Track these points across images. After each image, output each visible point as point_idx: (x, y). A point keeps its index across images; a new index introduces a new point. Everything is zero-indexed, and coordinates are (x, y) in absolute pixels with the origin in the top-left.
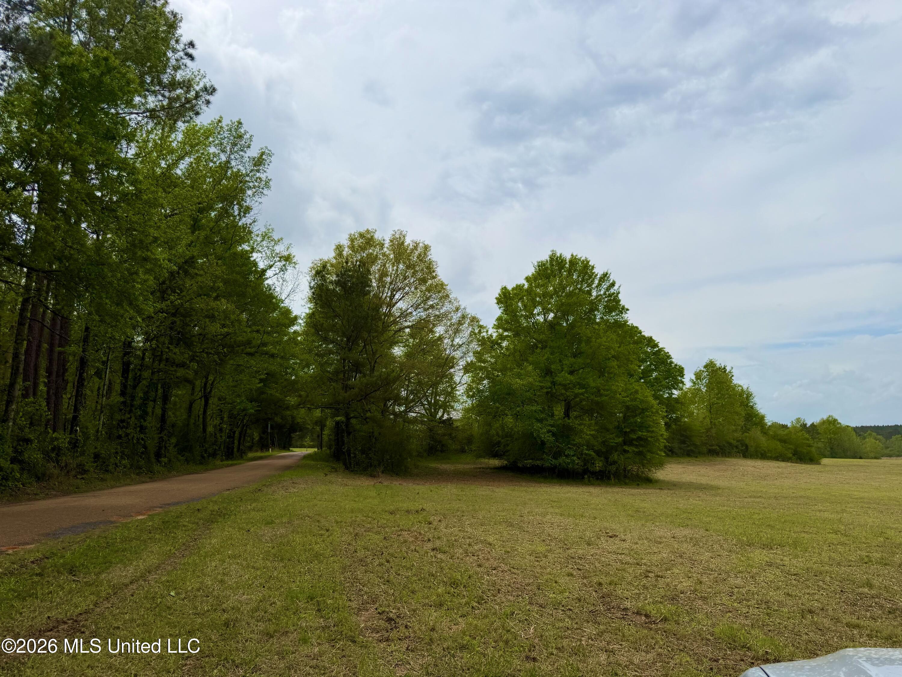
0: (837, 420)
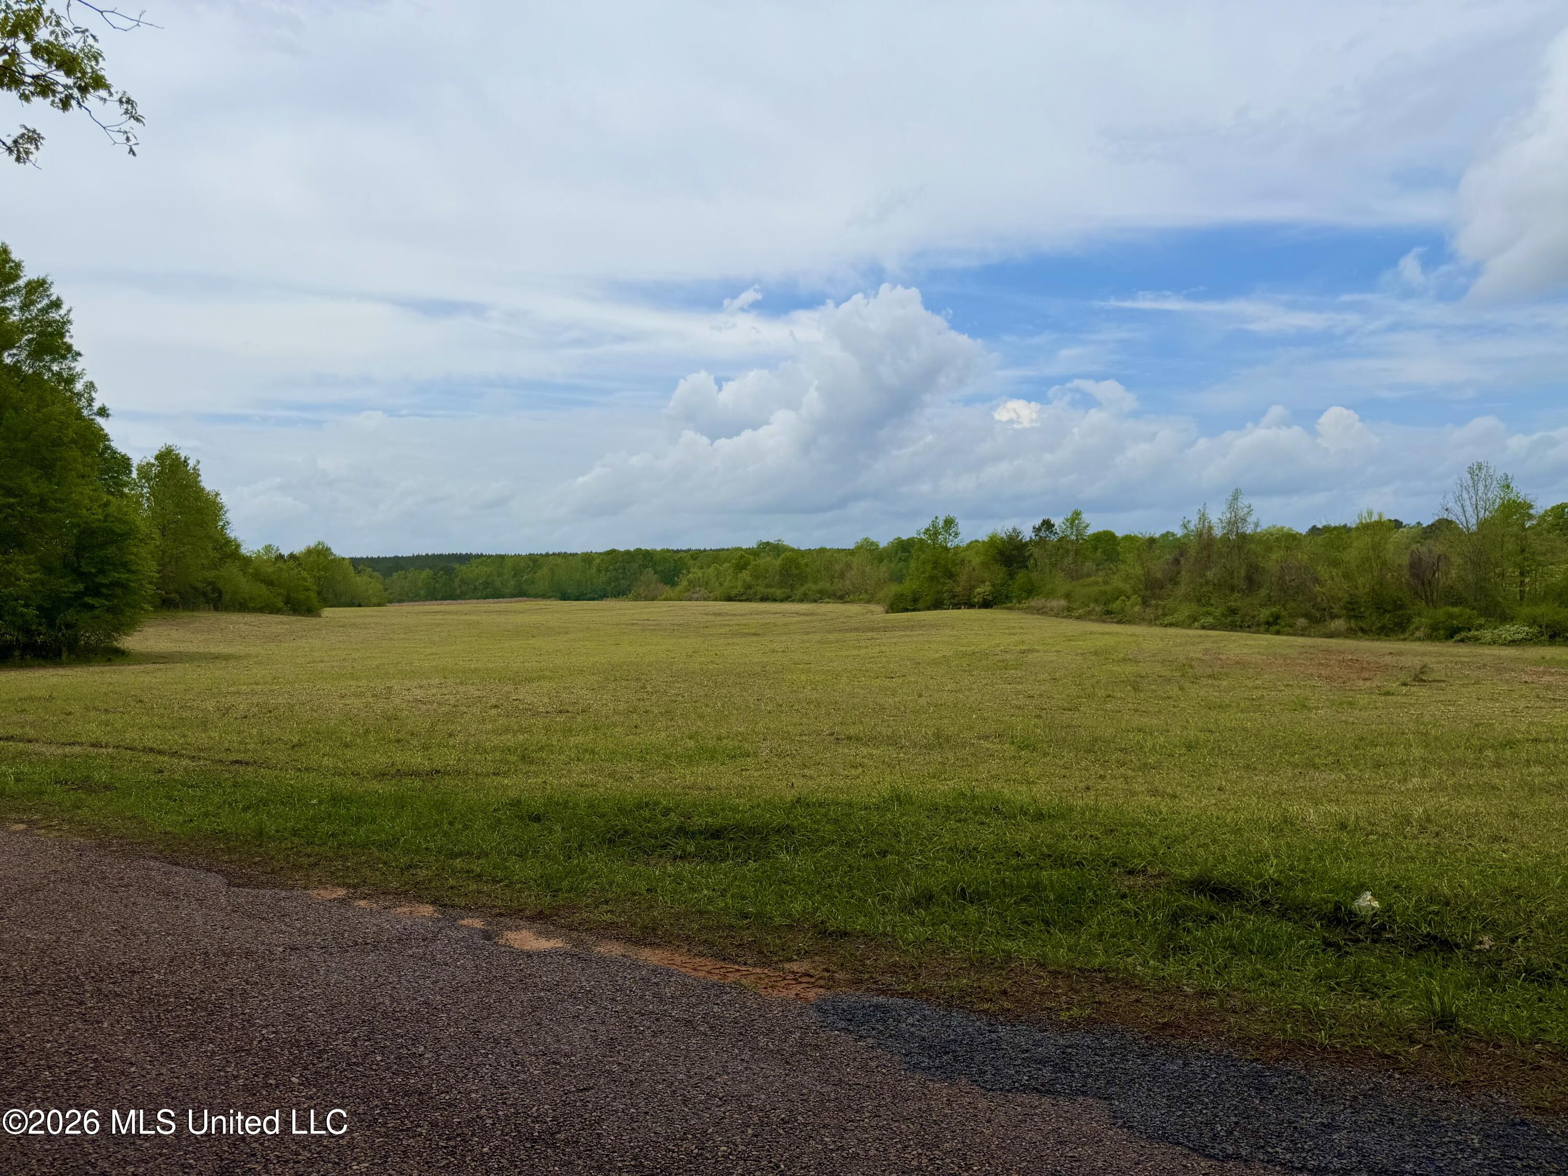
0: (330, 549)
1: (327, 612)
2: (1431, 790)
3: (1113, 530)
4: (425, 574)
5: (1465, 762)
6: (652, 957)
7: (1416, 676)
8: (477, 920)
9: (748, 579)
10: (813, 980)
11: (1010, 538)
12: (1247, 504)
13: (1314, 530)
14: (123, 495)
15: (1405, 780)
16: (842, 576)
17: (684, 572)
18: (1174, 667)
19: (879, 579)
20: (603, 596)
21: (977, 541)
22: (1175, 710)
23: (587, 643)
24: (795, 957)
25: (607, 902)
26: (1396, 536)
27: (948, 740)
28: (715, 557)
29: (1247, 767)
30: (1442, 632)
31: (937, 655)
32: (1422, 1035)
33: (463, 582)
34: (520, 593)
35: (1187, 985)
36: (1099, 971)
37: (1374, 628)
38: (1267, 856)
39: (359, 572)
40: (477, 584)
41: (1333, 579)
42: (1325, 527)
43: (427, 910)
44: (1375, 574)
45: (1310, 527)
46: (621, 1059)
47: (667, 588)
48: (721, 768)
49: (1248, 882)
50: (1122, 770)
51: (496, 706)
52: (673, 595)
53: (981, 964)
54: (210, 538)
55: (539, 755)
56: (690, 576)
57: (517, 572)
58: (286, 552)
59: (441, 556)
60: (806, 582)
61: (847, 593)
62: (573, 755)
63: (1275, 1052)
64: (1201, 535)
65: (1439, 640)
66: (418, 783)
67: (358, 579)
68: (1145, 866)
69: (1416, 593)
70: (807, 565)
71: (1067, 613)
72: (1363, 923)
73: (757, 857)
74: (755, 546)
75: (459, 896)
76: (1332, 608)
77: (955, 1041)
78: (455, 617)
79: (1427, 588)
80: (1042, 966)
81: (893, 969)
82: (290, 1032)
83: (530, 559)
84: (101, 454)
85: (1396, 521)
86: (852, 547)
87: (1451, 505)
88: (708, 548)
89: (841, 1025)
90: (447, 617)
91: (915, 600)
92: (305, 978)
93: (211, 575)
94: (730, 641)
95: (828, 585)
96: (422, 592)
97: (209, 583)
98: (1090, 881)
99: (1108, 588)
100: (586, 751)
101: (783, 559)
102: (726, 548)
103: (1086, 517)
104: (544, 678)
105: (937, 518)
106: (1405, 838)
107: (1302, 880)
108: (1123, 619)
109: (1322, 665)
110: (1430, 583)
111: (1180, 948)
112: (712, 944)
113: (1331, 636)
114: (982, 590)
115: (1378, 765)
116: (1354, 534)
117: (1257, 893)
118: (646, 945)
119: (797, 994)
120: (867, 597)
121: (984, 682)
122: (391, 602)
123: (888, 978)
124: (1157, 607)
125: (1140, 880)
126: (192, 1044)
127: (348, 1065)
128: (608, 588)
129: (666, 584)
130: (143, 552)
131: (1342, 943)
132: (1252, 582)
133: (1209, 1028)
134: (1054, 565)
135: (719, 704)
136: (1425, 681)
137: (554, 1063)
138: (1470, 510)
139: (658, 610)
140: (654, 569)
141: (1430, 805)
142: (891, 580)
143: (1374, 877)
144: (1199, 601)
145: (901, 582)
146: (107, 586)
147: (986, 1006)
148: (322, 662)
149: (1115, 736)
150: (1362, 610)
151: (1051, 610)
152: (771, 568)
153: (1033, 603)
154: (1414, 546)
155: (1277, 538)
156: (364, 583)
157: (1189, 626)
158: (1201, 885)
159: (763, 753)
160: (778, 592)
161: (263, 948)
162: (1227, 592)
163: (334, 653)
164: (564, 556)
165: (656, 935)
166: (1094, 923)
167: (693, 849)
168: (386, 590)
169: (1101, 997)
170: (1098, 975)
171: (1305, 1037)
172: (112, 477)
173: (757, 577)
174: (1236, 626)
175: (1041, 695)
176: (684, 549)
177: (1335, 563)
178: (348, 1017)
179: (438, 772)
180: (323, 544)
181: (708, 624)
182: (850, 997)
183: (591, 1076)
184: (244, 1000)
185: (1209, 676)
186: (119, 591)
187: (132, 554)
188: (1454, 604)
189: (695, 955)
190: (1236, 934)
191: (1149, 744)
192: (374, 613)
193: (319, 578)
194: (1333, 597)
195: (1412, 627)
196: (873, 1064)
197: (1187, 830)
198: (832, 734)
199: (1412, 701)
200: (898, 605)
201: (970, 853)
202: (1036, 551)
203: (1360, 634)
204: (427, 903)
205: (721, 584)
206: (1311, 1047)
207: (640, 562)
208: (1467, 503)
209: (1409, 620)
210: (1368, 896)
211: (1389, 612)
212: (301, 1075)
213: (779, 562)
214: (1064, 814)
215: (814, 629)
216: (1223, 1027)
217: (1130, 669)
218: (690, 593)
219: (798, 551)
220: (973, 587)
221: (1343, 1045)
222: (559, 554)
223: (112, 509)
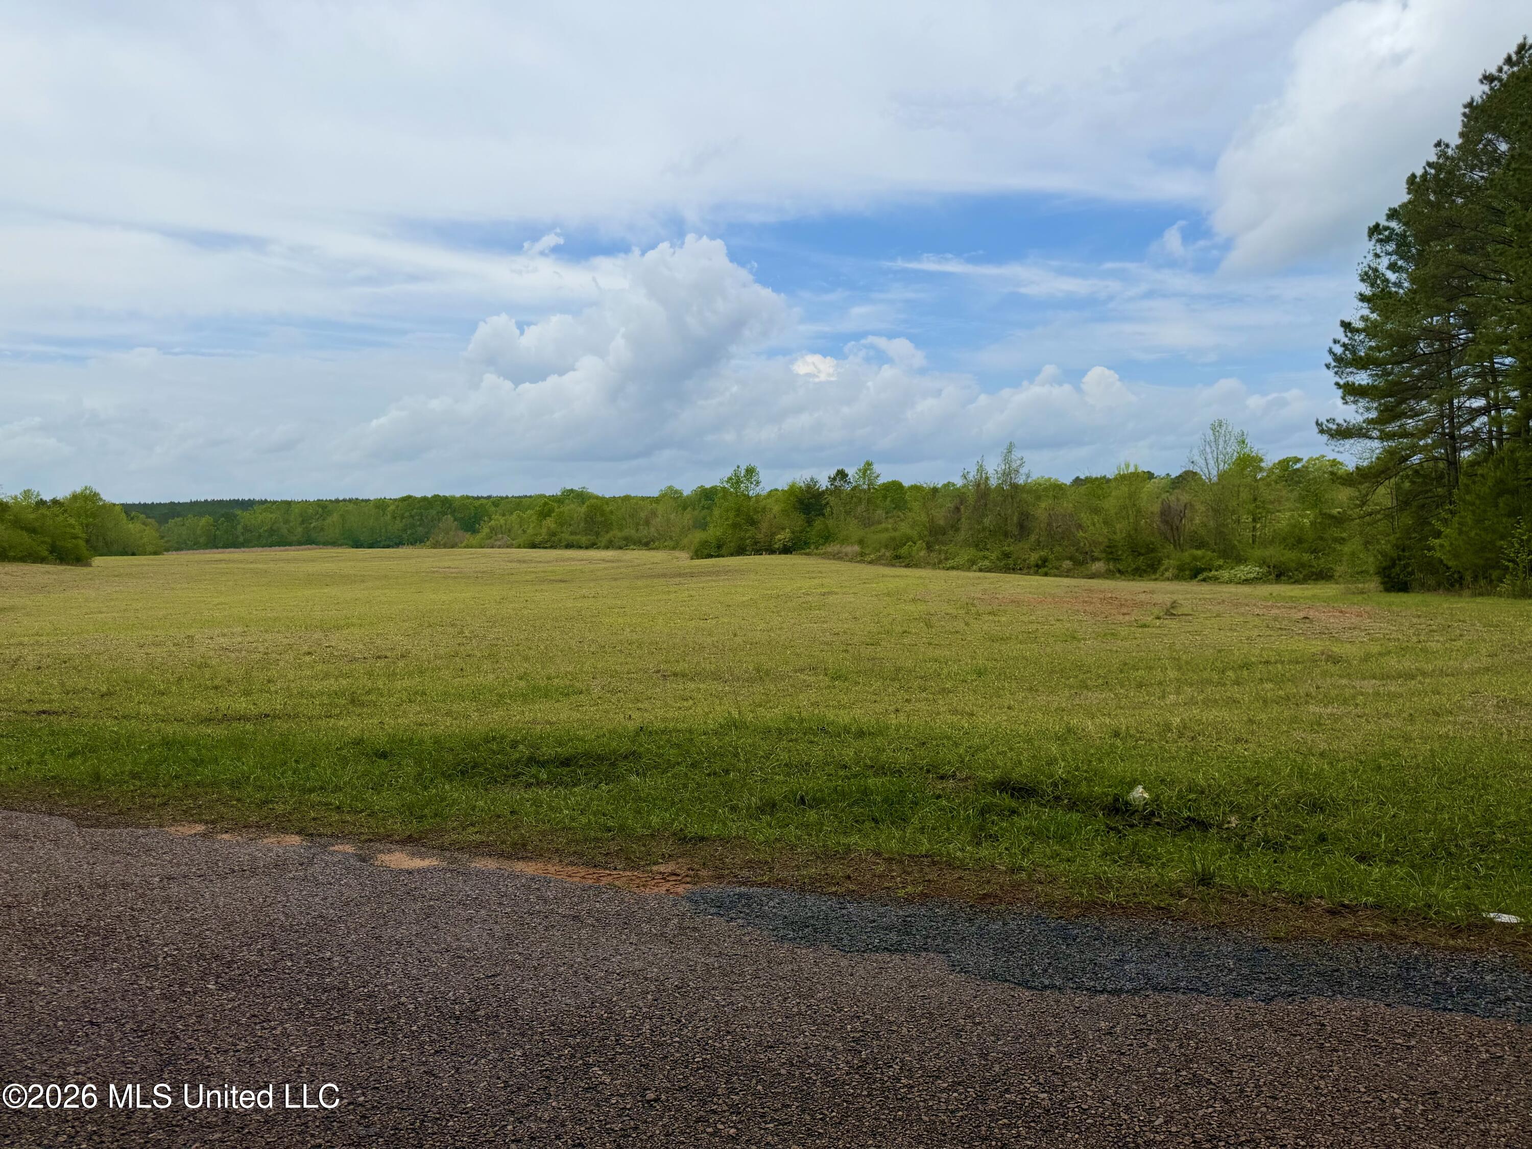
0: (98, 494)
1: (98, 561)
2: (1185, 704)
3: (900, 481)
4: (205, 520)
5: (1212, 681)
6: (529, 868)
7: (1168, 610)
8: (348, 846)
9: (553, 526)
10: (679, 878)
11: (809, 487)
12: (1019, 456)
13: (1077, 480)
15: (1164, 697)
16: (647, 523)
17: (486, 519)
18: (958, 606)
19: (684, 527)
20: (398, 545)
21: (777, 490)
22: (963, 642)
23: (386, 591)
24: (661, 861)
25: (472, 825)
26: (1150, 486)
27: (767, 673)
28: (519, 503)
29: (1031, 689)
30: (1187, 573)
31: (744, 599)
32: (1189, 891)
33: (246, 529)
34: (309, 541)
35: (1000, 864)
36: (926, 856)
37: (1129, 569)
38: (1056, 760)
39: (132, 519)
40: (261, 531)
41: (1094, 525)
42: (1087, 478)
43: (296, 840)
44: (1131, 521)
45: (1074, 478)
46: (520, 950)
47: (468, 535)
48: (556, 705)
49: (1042, 781)
50: (924, 694)
51: (309, 653)
52: (474, 542)
53: (827, 856)
55: (369, 698)
56: (493, 523)
57: (305, 519)
58: (48, 498)
59: (221, 503)
60: (612, 529)
61: (653, 540)
62: (404, 698)
63: (1075, 911)
64: (979, 485)
65: (1185, 580)
66: (249, 726)
67: (130, 526)
68: (954, 772)
69: (1166, 538)
70: (612, 512)
71: (860, 558)
72: (1137, 811)
73: (609, 780)
74: (559, 494)
75: (324, 826)
76: (1093, 551)
77: (813, 917)
78: (240, 566)
79: (1175, 533)
80: (878, 854)
81: (749, 864)
82: (192, 948)
83: (319, 506)
85: (1148, 472)
86: (655, 494)
87: (1196, 458)
88: (510, 496)
89: (713, 910)
90: (231, 565)
91: (719, 547)
92: (192, 903)
94: (537, 587)
95: (633, 532)
96: (202, 540)
98: (910, 785)
99: (897, 534)
100: (416, 693)
101: (588, 507)
102: (528, 495)
103: (877, 468)
104: (354, 625)
105: (738, 467)
106: (1167, 742)
107: (1085, 779)
108: (910, 564)
109: (1086, 602)
110: (1177, 528)
111: (991, 836)
112: (581, 855)
113: (1092, 576)
114: (783, 537)
115: (1140, 686)
116: (1114, 484)
117: (1049, 790)
118: (518, 859)
119: (667, 890)
120: (672, 544)
121: (792, 621)
122: (167, 550)
123: (745, 873)
124: (940, 552)
125: (951, 783)
126: (96, 965)
127: (261, 971)
128: (404, 536)
129: (466, 531)
131: (1121, 828)
132: (1024, 528)
133: (1021, 896)
134: (848, 513)
135: (542, 647)
136: (1174, 615)
137: (459, 957)
138: (1211, 462)
139: (459, 557)
140: (453, 516)
141: (1185, 716)
142: (695, 527)
143: (1144, 773)
144: (977, 546)
145: (704, 530)
147: (834, 889)
148: (101, 612)
149: (915, 666)
150: (1120, 553)
151: (846, 555)
152: (575, 515)
153: (829, 549)
154: (1164, 496)
155: (1046, 488)
156: (139, 530)
157: (969, 569)
158: (1003, 785)
159: (596, 691)
160: (584, 540)
161: (138, 879)
162: (1001, 538)
163: (112, 603)
164: (356, 502)
165: (526, 850)
166: (915, 820)
167: (545, 776)
168: (162, 537)
169: (930, 877)
170: (926, 860)
171: (1098, 898)
173: (561, 524)
174: (1009, 569)
175: (845, 632)
176: (485, 495)
177: (1096, 511)
178: (246, 932)
179: (267, 716)
180: (90, 489)
181: (513, 571)
182: (715, 889)
183: (496, 965)
184: (135, 925)
185: (990, 613)
188: (1198, 548)
189: (567, 865)
190: (1035, 823)
191: (945, 671)
192: (150, 562)
193: (87, 525)
194: (1094, 541)
195: (1162, 568)
196: (747, 938)
197: (987, 740)
198: (658, 671)
199: (1166, 632)
200: (703, 551)
201: (804, 767)
202: (832, 500)
203: (1118, 575)
204: (292, 833)
205: (524, 532)
206: (1104, 905)
207: (439, 508)
208: (1210, 456)
209: (1160, 562)
210: (1140, 789)
211: (1143, 555)
212: (216, 982)
213: (583, 509)
214: (881, 731)
215: (621, 576)
216: (1031, 895)
217: (922, 607)
218: (492, 541)
219: (603, 498)
220: (773, 534)
221: (1128, 902)
222: (350, 501)
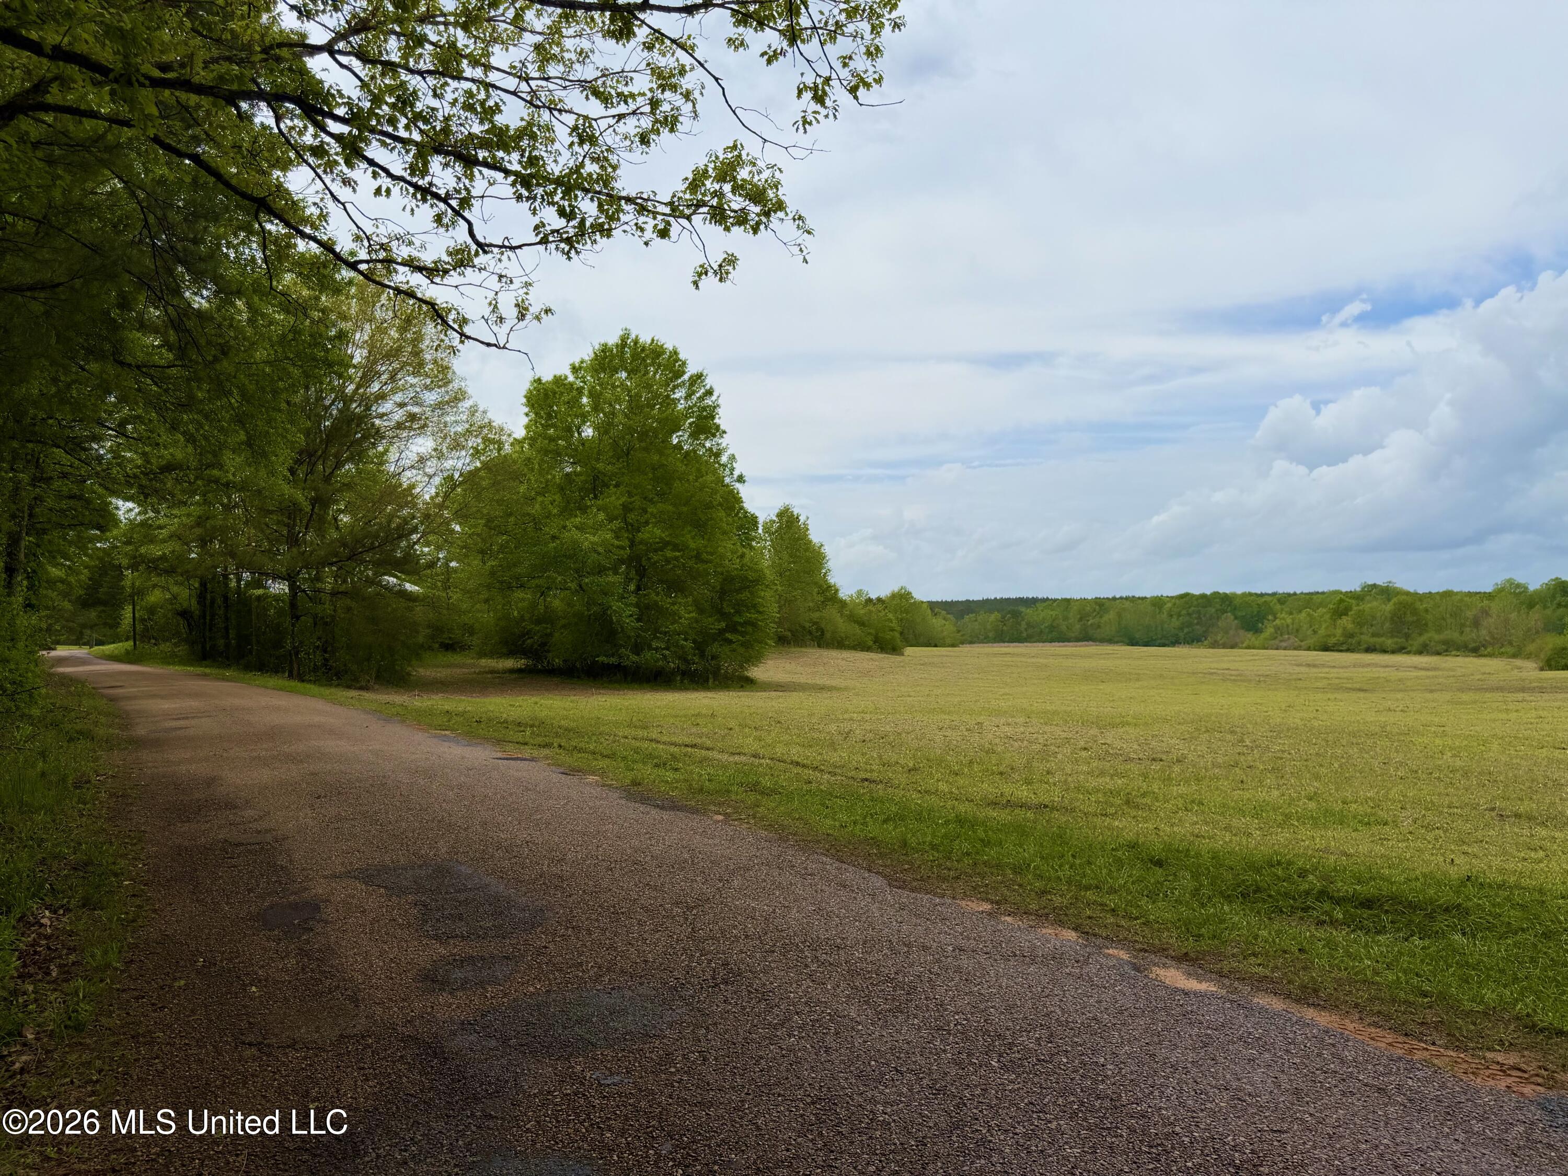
0: (911, 593)
1: (909, 651)
4: (994, 617)
6: (1321, 1018)
8: (1122, 952)
9: (1350, 626)
10: (1526, 1075)
14: (752, 548)
16: (1476, 624)
17: (1270, 617)
19: (1529, 630)
20: (1175, 642)
23: (1161, 691)
24: (1498, 1047)
28: (1309, 600)
33: (1029, 625)
34: (1086, 637)
39: (936, 615)
40: (1043, 627)
43: (1071, 935)
46: (1311, 1110)
47: (1249, 635)
48: (1354, 834)
51: (1085, 749)
52: (1257, 643)
54: (816, 583)
55: (1144, 801)
56: (1278, 622)
57: (1083, 616)
58: (873, 596)
59: (1008, 600)
60: (1426, 630)
61: (1484, 645)
62: (1180, 806)
66: (1030, 815)
67: (934, 621)
70: (1427, 611)
73: (1424, 934)
75: (1099, 926)
78: (1023, 659)
82: (979, 1022)
83: (1096, 603)
84: (737, 515)
88: (1299, 592)
92: (979, 977)
93: (815, 615)
94: (1329, 696)
95: (1456, 634)
96: (991, 635)
97: (815, 623)
100: (1193, 802)
101: (1395, 604)
102: (1321, 591)
104: (1129, 724)
118: (1309, 1005)
119: (1508, 1087)
120: (1511, 650)
127: (1038, 1060)
128: (1181, 634)
129: (1248, 630)
130: (768, 594)
137: (1239, 1100)
139: (1240, 659)
140: (1234, 614)
142: (1546, 630)
145: (1559, 634)
146: (742, 625)
148: (910, 696)
152: (1379, 614)
156: (941, 625)
159: (1406, 824)
160: (1389, 642)
161: (935, 944)
163: (919, 689)
164: (1132, 599)
165: (1317, 996)
167: (1341, 916)
168: (959, 631)
172: (744, 533)
173: (1360, 625)
176: (1270, 592)
178: (1026, 1018)
179: (1046, 806)
180: (905, 588)
181: (1300, 676)
183: (1283, 1120)
184: (933, 987)
186: (750, 629)
187: (760, 597)
189: (1369, 1025)
192: (948, 653)
193: (901, 620)
198: (1492, 809)
200: (1558, 662)
204: (1069, 928)
205: (1315, 632)
207: (1218, 606)
212: (999, 1061)
213: (1389, 607)
215: (1440, 687)
218: (1277, 642)
219: (1415, 594)
222: (1127, 598)
223: (746, 560)
